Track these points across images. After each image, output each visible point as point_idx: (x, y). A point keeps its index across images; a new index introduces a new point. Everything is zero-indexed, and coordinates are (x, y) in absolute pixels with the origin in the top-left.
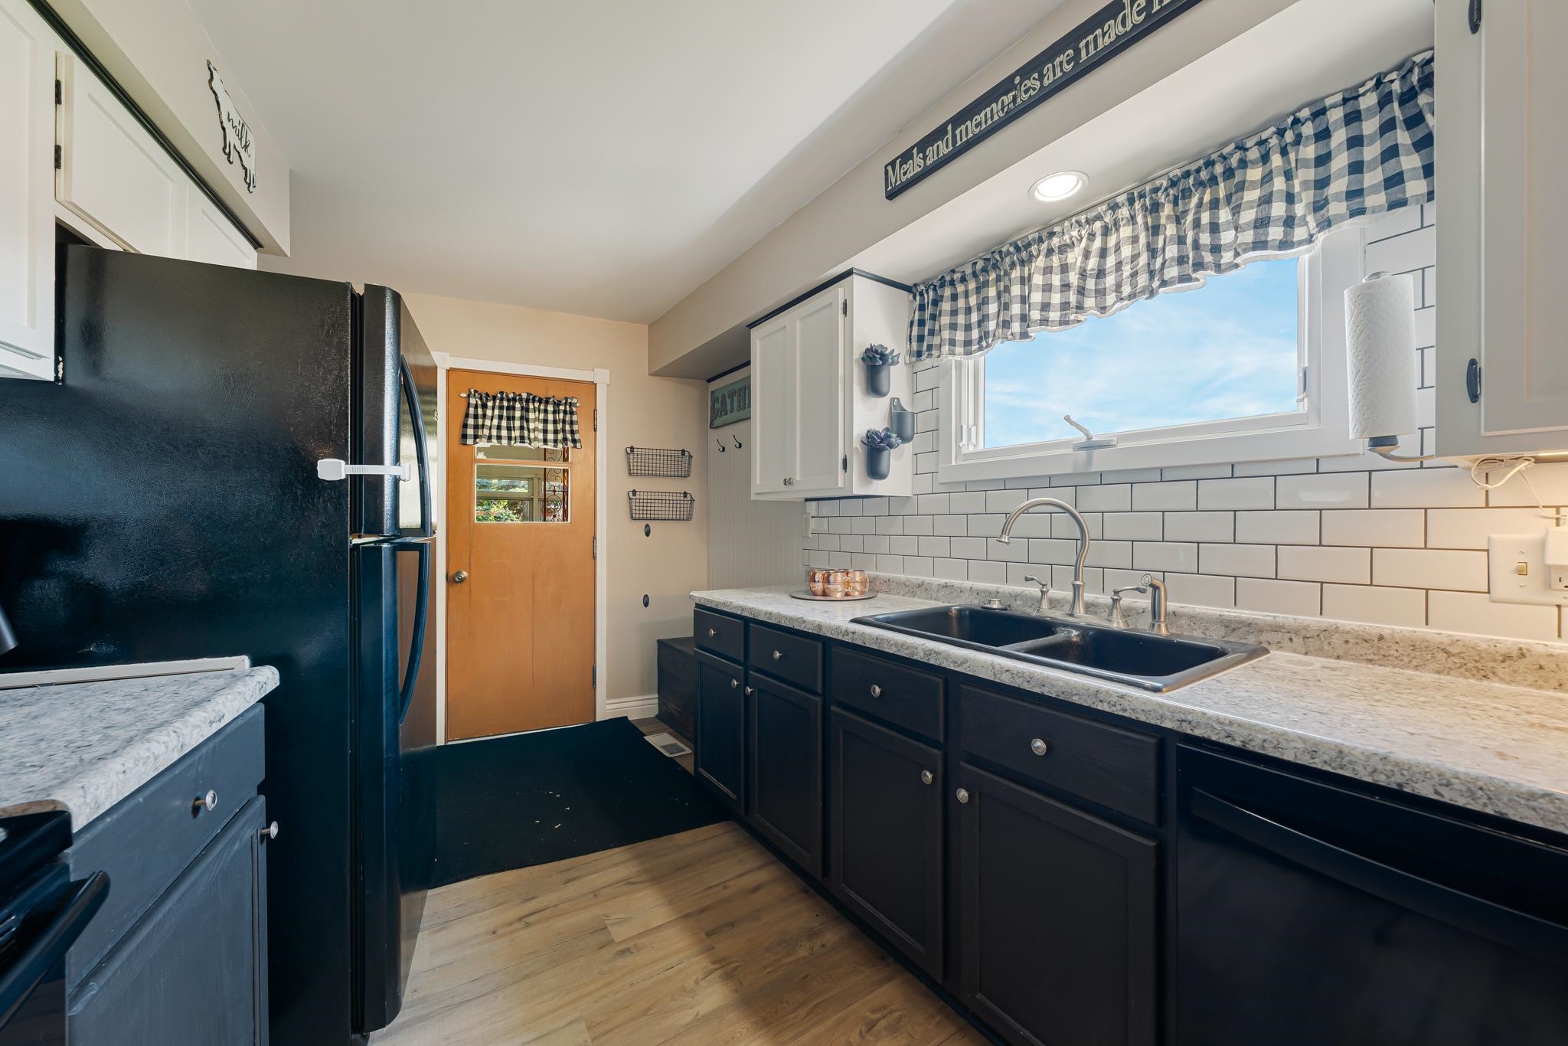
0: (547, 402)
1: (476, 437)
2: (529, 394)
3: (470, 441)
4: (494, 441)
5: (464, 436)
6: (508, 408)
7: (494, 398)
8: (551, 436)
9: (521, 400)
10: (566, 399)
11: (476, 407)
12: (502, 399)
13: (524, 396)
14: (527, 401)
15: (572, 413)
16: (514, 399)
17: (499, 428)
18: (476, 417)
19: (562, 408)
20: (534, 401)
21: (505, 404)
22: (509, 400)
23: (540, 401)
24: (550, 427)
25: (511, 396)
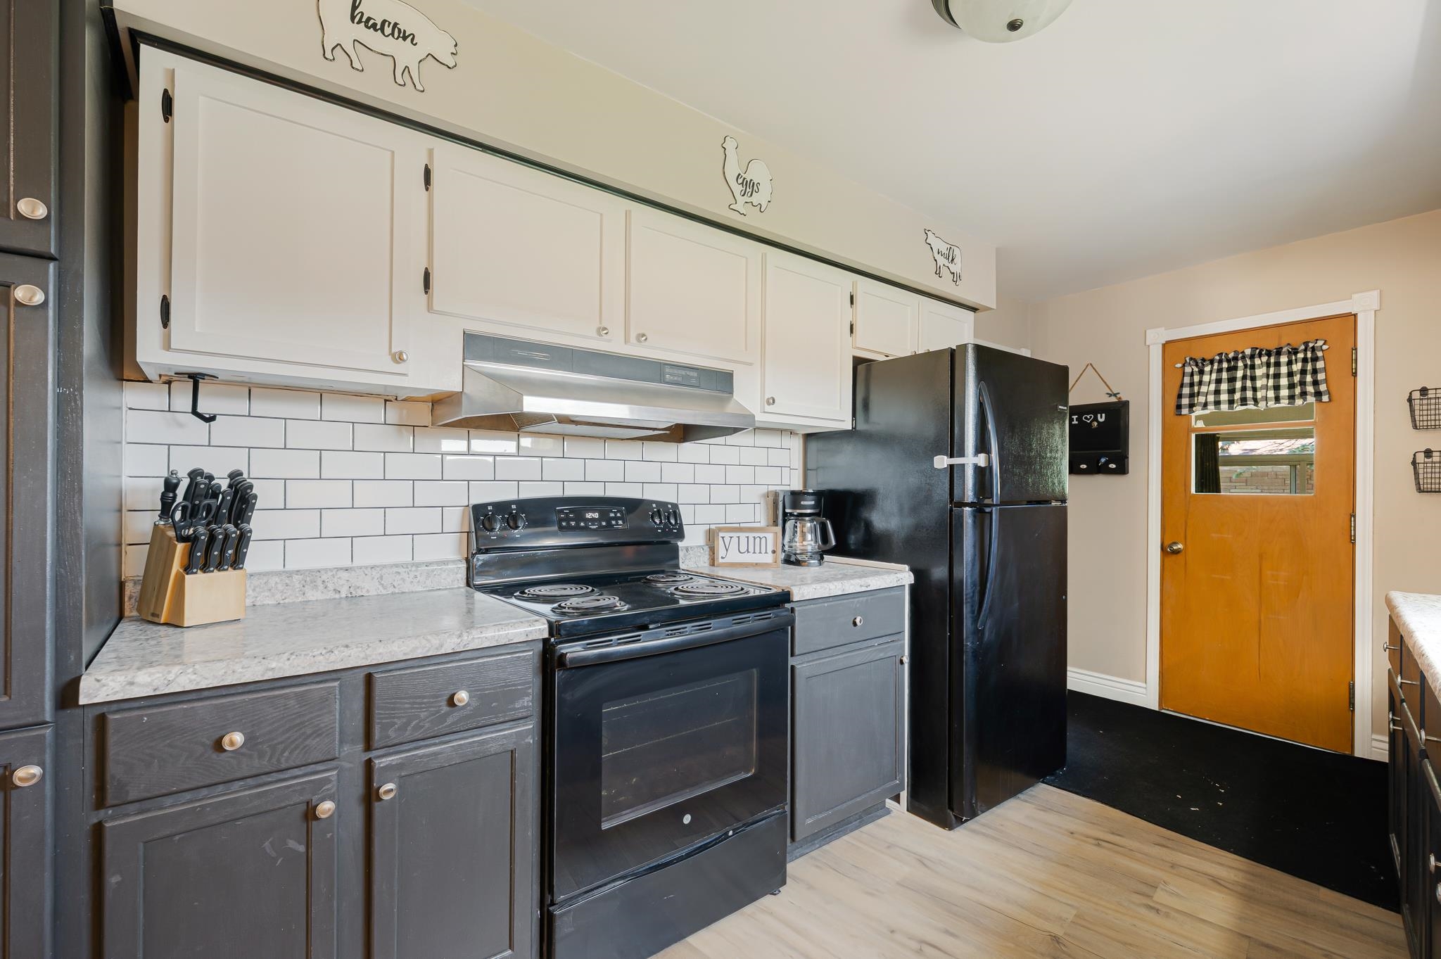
0: (1279, 353)
1: (1191, 406)
2: (1254, 349)
3: (1185, 411)
4: (1211, 408)
5: (1179, 407)
6: (1229, 369)
7: (1212, 362)
8: (1284, 393)
9: (1243, 358)
10: (1306, 344)
11: (1192, 375)
12: (1220, 362)
13: (1248, 352)
14: (1252, 357)
15: (1315, 359)
16: (1236, 359)
17: (1217, 392)
18: (1192, 385)
19: (1301, 356)
20: (1260, 356)
21: (1225, 365)
22: (1229, 361)
23: (1269, 354)
24: (1284, 381)
25: (1231, 355)
